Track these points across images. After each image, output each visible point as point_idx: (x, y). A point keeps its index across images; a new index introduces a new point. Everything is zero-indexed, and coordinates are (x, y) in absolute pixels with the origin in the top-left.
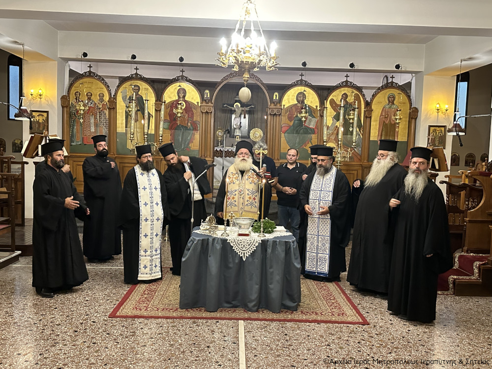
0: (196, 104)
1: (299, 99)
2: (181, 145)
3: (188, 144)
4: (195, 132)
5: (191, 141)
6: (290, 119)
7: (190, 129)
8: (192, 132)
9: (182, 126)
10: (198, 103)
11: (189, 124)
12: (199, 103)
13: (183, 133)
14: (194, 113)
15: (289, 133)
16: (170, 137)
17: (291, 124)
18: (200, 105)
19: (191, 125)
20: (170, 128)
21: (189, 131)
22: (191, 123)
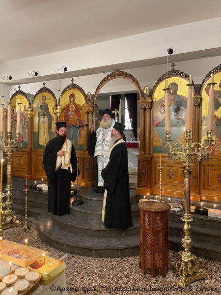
3: (77, 140)
15: (160, 126)
17: (164, 116)
22: (79, 122)
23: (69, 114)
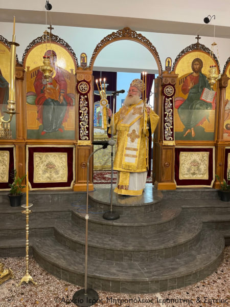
0: (70, 72)
1: (195, 66)
2: (52, 124)
3: (61, 123)
4: (70, 108)
5: (64, 120)
6: (185, 90)
7: (62, 105)
8: (65, 108)
9: (53, 100)
10: (72, 70)
11: (61, 98)
12: (74, 71)
13: (54, 108)
14: (68, 83)
15: (183, 109)
16: (37, 114)
17: (186, 97)
18: (74, 73)
19: (64, 99)
20: (37, 102)
21: (61, 107)
22: (64, 96)
23: (44, 83)
